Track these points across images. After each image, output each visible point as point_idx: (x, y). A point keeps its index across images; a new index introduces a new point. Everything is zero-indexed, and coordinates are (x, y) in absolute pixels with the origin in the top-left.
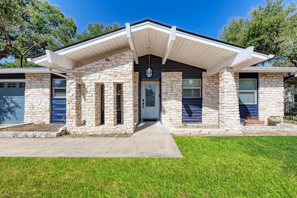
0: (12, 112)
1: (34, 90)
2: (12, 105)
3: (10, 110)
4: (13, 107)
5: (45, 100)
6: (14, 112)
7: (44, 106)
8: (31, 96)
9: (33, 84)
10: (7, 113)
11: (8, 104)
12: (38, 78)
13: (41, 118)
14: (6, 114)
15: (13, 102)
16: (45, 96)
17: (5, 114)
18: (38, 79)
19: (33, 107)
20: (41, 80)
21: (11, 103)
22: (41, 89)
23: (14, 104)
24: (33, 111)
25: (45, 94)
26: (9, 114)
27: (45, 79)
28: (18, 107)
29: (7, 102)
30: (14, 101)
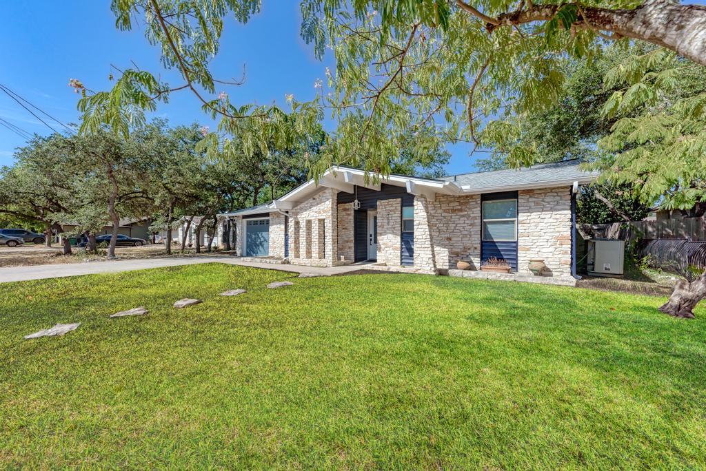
1: (275, 226)
5: (281, 236)
7: (281, 241)
8: (273, 232)
9: (274, 221)
13: (279, 252)
18: (277, 217)
19: (274, 242)
22: (279, 226)
24: (274, 246)
25: (281, 230)
27: (281, 216)
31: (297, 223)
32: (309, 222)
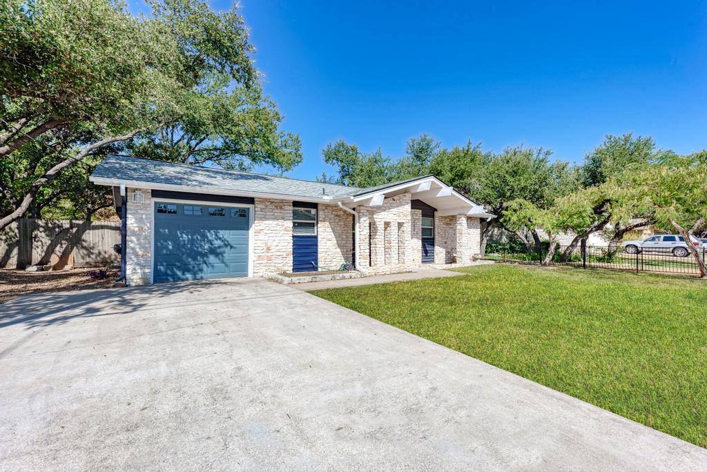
0: (217, 255)
1: (270, 222)
2: (217, 243)
3: (213, 251)
4: (219, 247)
5: (286, 238)
6: (222, 254)
7: (285, 247)
8: (265, 232)
9: (268, 213)
10: (208, 257)
11: (210, 242)
12: (276, 204)
13: (281, 265)
14: (205, 259)
15: (220, 239)
16: (286, 232)
17: (203, 258)
18: (276, 207)
19: (268, 249)
20: (281, 208)
21: (216, 239)
22: (280, 222)
23: (223, 241)
24: (267, 255)
25: (286, 230)
26: (212, 259)
27: (286, 207)
28: (229, 247)
29: (207, 238)
30: (221, 236)
31: (372, 226)
32: (387, 224)
